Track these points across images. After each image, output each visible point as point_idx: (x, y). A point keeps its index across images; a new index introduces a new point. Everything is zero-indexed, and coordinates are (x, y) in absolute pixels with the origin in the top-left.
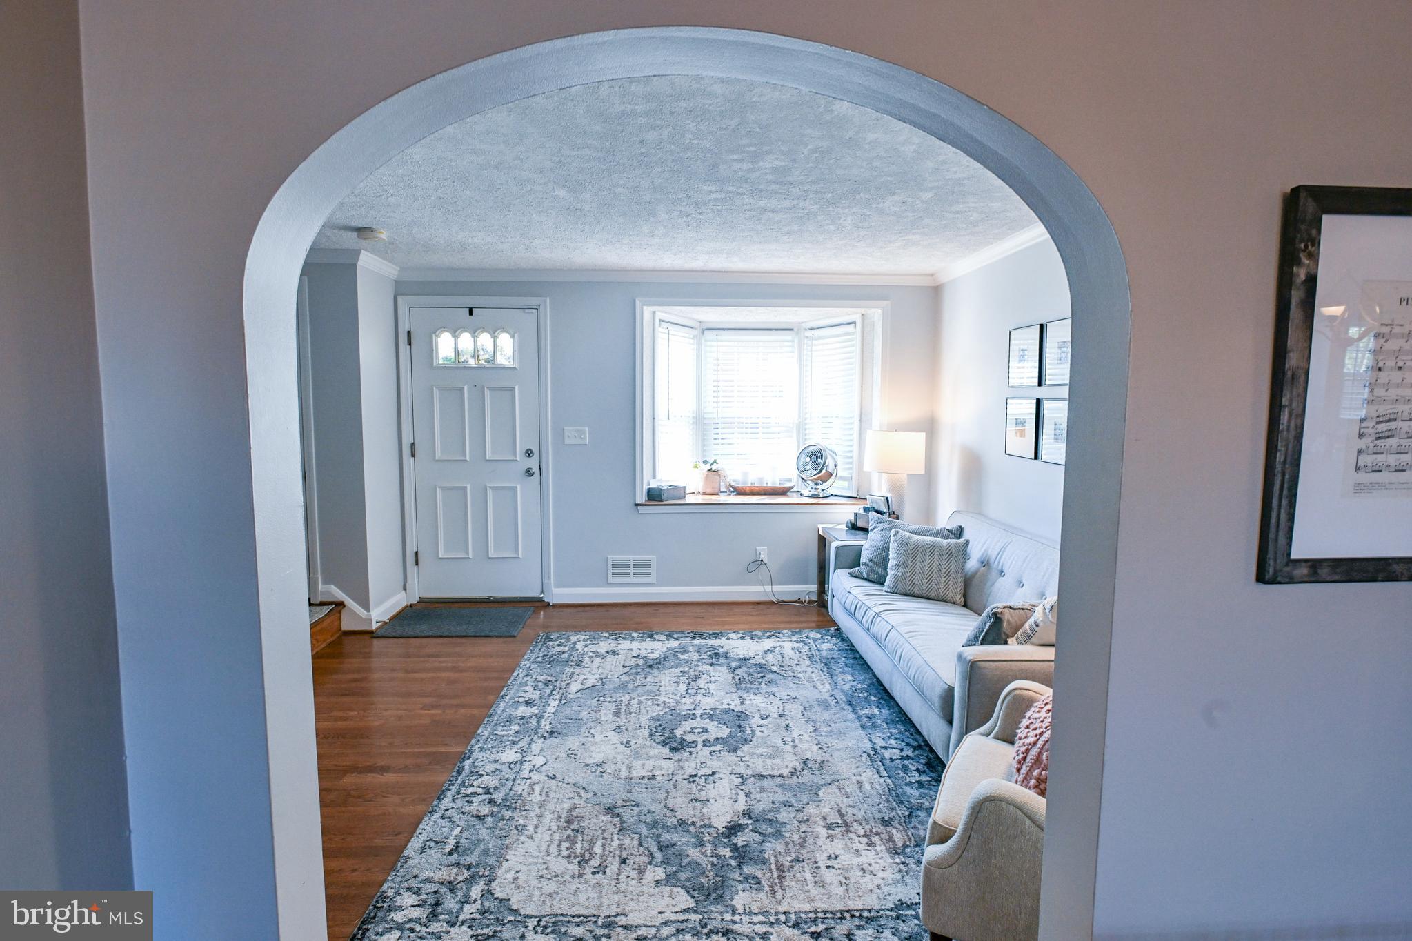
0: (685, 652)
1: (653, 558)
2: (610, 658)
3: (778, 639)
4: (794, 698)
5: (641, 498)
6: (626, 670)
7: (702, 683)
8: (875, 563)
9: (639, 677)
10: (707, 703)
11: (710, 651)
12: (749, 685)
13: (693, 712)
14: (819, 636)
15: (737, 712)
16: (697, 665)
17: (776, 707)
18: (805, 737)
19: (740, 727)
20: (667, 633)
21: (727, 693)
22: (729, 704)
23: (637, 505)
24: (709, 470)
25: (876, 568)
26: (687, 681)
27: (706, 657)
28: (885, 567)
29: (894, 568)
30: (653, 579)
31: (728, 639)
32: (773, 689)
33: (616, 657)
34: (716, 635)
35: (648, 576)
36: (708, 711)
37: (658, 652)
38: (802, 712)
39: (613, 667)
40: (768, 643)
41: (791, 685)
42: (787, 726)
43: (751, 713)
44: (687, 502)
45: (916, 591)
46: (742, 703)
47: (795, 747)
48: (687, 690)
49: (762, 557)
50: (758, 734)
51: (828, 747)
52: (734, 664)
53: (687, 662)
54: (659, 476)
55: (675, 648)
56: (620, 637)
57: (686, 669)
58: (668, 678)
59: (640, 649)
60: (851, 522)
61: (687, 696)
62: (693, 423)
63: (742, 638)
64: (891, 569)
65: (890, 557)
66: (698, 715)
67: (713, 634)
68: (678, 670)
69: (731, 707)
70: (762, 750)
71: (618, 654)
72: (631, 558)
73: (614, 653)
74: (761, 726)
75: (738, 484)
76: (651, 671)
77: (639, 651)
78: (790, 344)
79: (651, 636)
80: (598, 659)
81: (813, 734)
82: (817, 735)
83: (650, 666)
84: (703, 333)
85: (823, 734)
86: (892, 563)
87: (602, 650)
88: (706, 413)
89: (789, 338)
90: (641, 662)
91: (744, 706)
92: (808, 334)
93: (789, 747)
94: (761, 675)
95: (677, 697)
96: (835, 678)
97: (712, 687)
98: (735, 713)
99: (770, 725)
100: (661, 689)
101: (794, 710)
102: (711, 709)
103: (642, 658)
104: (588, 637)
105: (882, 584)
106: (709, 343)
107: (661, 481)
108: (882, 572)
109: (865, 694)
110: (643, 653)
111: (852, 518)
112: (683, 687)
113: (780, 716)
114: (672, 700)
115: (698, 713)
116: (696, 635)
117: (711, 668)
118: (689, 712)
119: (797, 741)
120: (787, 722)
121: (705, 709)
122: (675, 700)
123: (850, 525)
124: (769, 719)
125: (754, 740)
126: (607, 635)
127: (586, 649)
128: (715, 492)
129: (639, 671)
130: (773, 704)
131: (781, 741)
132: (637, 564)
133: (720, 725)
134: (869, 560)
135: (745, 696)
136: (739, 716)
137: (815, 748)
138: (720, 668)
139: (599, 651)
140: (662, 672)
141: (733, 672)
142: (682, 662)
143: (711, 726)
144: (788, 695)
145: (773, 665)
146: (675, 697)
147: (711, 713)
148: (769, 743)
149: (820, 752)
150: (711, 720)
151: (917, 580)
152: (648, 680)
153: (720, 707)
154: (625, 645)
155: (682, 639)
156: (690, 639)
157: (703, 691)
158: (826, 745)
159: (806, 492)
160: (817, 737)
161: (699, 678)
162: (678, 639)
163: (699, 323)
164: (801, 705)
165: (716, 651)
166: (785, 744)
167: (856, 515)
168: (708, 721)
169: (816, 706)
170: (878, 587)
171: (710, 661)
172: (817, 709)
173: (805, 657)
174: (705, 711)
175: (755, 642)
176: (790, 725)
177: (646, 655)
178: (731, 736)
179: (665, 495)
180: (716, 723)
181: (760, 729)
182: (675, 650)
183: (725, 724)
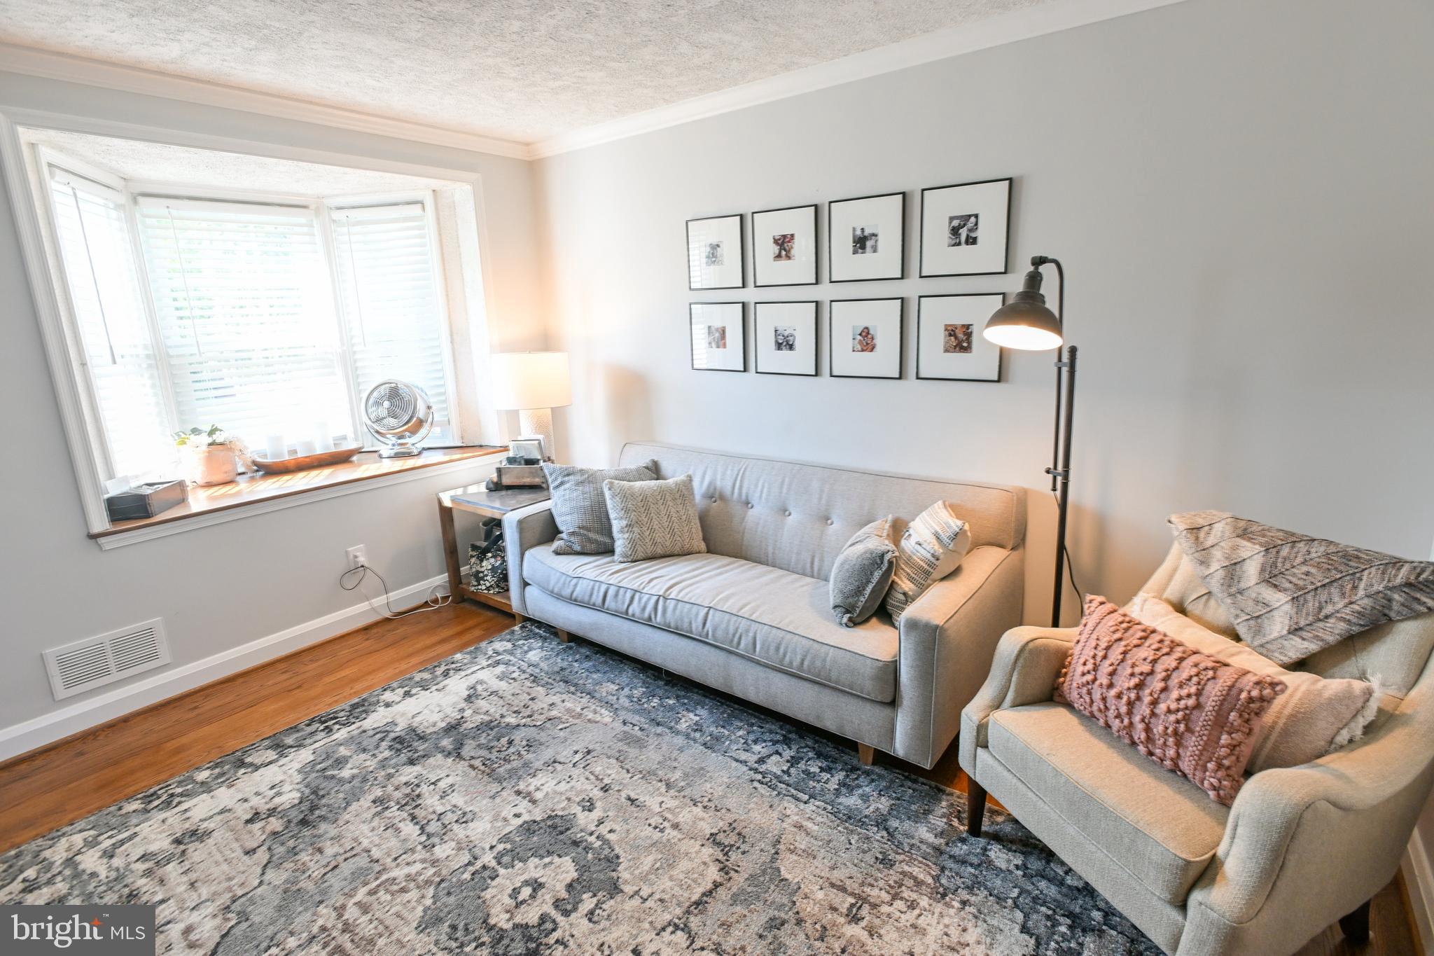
0: (340, 762)
1: (155, 621)
2: (197, 852)
3: (463, 673)
4: (589, 752)
5: (100, 521)
6: (262, 856)
7: (431, 802)
8: (588, 530)
9: (304, 857)
10: (483, 831)
11: (382, 739)
12: (508, 766)
13: (479, 864)
14: (509, 645)
15: (543, 820)
16: (390, 776)
17: (582, 779)
18: (671, 803)
19: (576, 843)
20: (266, 743)
21: (493, 797)
22: (517, 816)
23: (94, 537)
24: (210, 445)
25: (592, 535)
26: (405, 815)
27: (387, 754)
28: (609, 533)
29: (626, 529)
30: (165, 658)
31: (387, 705)
32: (547, 754)
33: (211, 841)
34: (360, 709)
35: (153, 656)
36: (501, 847)
37: (286, 788)
38: (622, 767)
39: (225, 867)
40: (457, 686)
41: (562, 734)
42: (632, 801)
43: (563, 809)
44: (195, 508)
45: (660, 551)
46: (534, 802)
47: (676, 826)
48: (422, 828)
49: (362, 560)
50: (611, 837)
51: (710, 800)
52: (446, 743)
53: (365, 780)
54: (120, 473)
55: (313, 763)
56: (172, 795)
57: (378, 792)
58: (365, 828)
59: (246, 800)
60: (493, 482)
61: (436, 840)
62: (150, 366)
63: (407, 694)
64: (621, 531)
65: (612, 515)
66: (493, 863)
67: (354, 707)
68: (366, 801)
69: (526, 817)
70: (647, 862)
71: (208, 833)
72: (105, 636)
73: (196, 835)
74: (600, 822)
75: (265, 456)
76: (315, 832)
77: (246, 805)
78: (305, 229)
79: (241, 764)
80: (172, 870)
81: (672, 792)
82: (679, 791)
83: (304, 822)
84: (135, 201)
85: (683, 784)
86: (616, 525)
87: (161, 843)
88: (170, 347)
89: (303, 220)
90: (275, 824)
91: (541, 805)
92: (337, 215)
93: (671, 833)
94: (504, 741)
95: (421, 854)
96: (597, 695)
97: (457, 799)
98: (542, 824)
99: (609, 813)
100: (376, 853)
101: (610, 771)
102: (500, 841)
103: (269, 816)
104: (92, 832)
105: (609, 551)
106: (148, 221)
107: (125, 480)
108: (607, 540)
109: (655, 700)
110: (259, 803)
111: (494, 477)
112: (410, 830)
113: (605, 789)
114: (418, 866)
115: (488, 859)
116: (327, 722)
117: (416, 769)
118: (472, 869)
119: (669, 816)
120: (624, 795)
121: (492, 847)
122: (423, 861)
123: (491, 486)
124: (598, 804)
125: (618, 850)
126: (136, 805)
127: (117, 862)
128: (229, 479)
129: (291, 843)
130: (575, 776)
131: (651, 829)
132: (119, 646)
133: (547, 860)
134: (579, 527)
135: (522, 786)
136: (554, 827)
137: (698, 810)
138: (431, 760)
139: (153, 848)
140: (341, 822)
141: (459, 756)
142: (356, 782)
143: (533, 868)
144: (576, 752)
145: (502, 716)
146: (417, 856)
147: (509, 846)
148: (639, 842)
149: (711, 812)
150: (524, 860)
151: (658, 536)
152: (330, 850)
153: (511, 828)
154: (200, 808)
155: (308, 741)
156: (323, 734)
157: (450, 817)
158: (706, 799)
159: (386, 451)
160: (682, 794)
161: (418, 796)
162: (299, 745)
163: (123, 182)
164: (609, 757)
165: (392, 735)
166: (662, 831)
167: (499, 471)
168: (519, 865)
169: (625, 748)
170: (605, 560)
171: (403, 757)
172: (633, 752)
173: (528, 684)
174: (496, 851)
175: (436, 693)
176: (633, 796)
177: (271, 806)
178: (583, 868)
179: (154, 505)
180: (535, 861)
181: (603, 830)
182: (319, 767)
183: (549, 853)
